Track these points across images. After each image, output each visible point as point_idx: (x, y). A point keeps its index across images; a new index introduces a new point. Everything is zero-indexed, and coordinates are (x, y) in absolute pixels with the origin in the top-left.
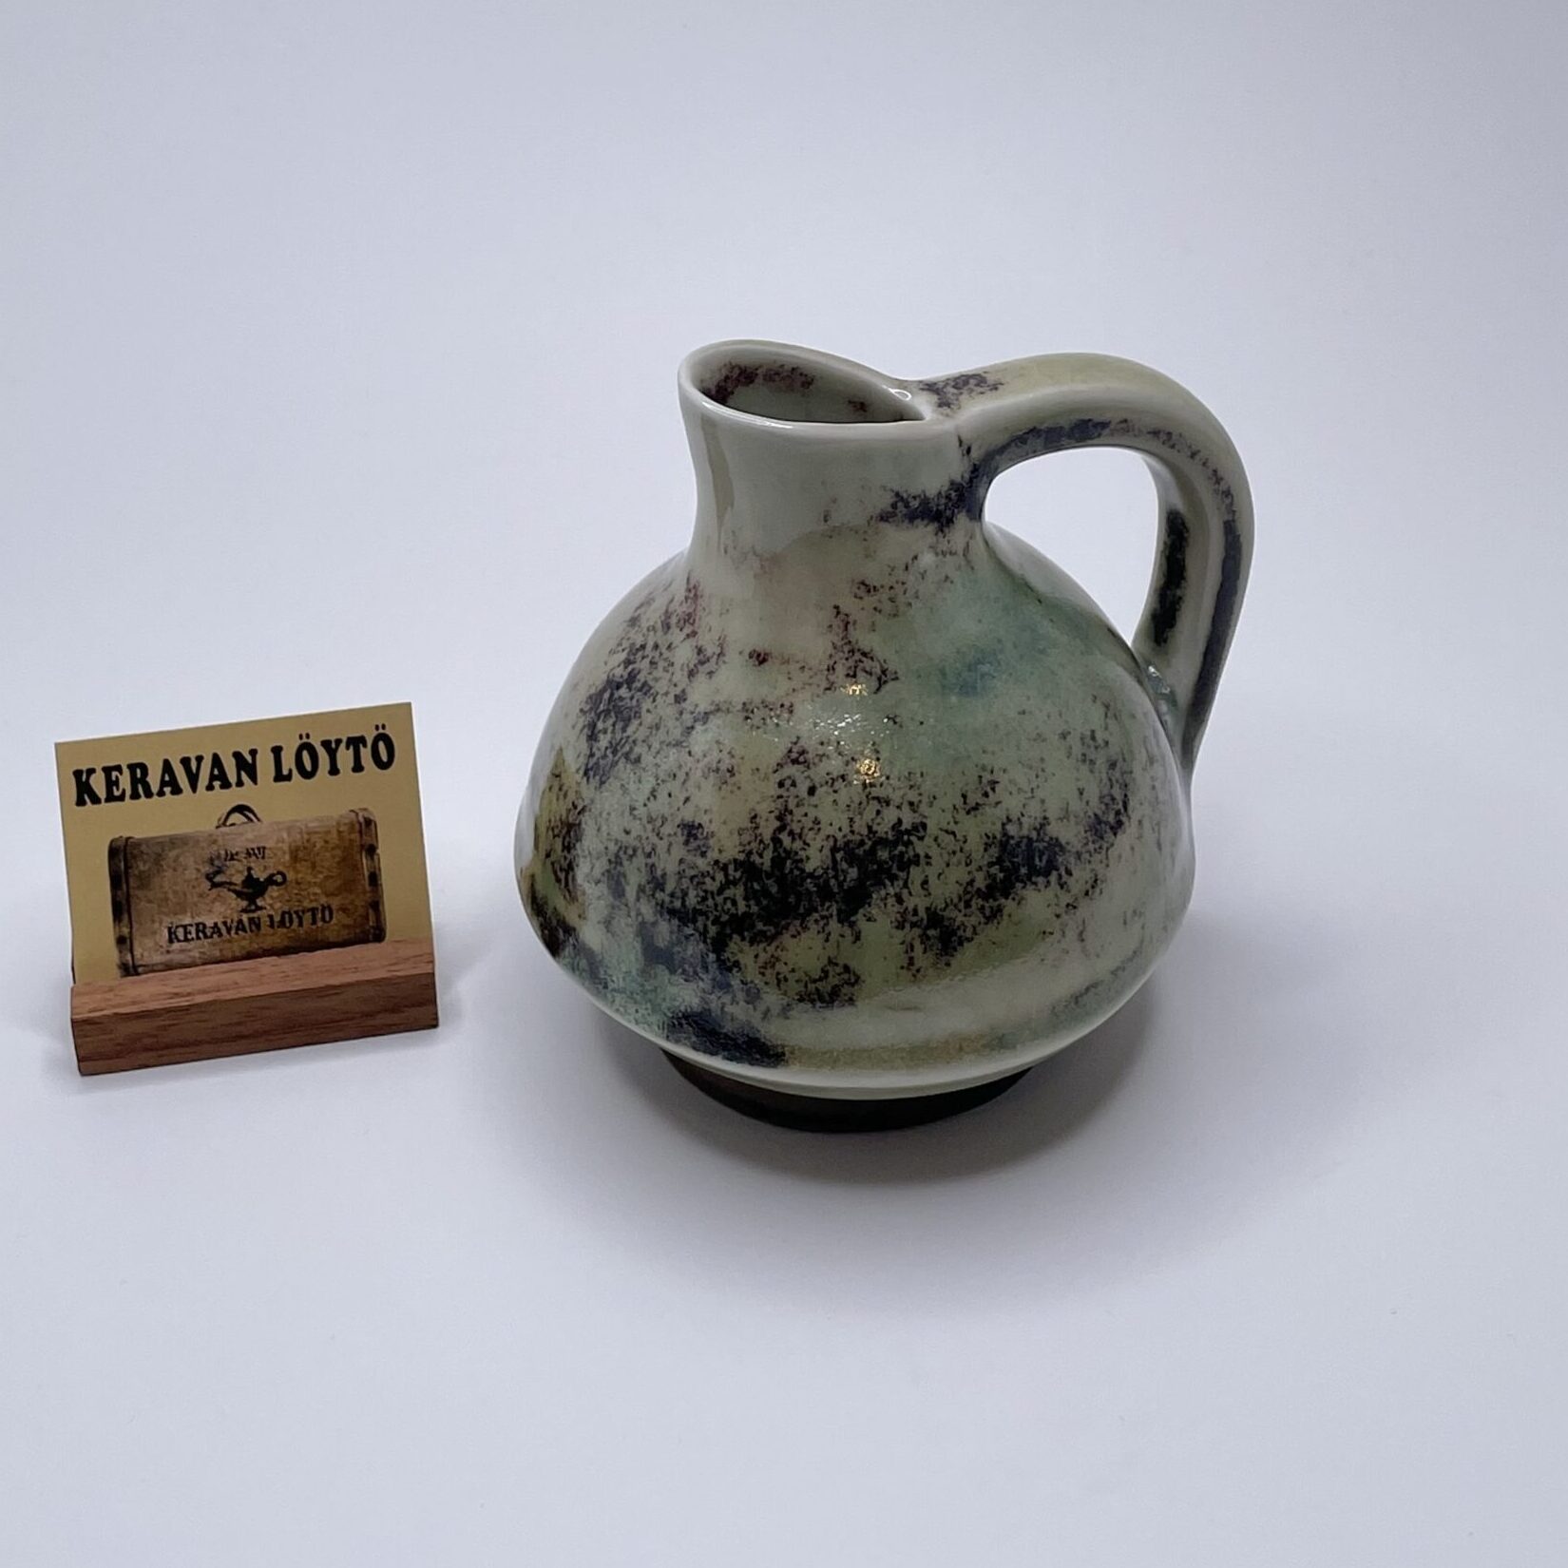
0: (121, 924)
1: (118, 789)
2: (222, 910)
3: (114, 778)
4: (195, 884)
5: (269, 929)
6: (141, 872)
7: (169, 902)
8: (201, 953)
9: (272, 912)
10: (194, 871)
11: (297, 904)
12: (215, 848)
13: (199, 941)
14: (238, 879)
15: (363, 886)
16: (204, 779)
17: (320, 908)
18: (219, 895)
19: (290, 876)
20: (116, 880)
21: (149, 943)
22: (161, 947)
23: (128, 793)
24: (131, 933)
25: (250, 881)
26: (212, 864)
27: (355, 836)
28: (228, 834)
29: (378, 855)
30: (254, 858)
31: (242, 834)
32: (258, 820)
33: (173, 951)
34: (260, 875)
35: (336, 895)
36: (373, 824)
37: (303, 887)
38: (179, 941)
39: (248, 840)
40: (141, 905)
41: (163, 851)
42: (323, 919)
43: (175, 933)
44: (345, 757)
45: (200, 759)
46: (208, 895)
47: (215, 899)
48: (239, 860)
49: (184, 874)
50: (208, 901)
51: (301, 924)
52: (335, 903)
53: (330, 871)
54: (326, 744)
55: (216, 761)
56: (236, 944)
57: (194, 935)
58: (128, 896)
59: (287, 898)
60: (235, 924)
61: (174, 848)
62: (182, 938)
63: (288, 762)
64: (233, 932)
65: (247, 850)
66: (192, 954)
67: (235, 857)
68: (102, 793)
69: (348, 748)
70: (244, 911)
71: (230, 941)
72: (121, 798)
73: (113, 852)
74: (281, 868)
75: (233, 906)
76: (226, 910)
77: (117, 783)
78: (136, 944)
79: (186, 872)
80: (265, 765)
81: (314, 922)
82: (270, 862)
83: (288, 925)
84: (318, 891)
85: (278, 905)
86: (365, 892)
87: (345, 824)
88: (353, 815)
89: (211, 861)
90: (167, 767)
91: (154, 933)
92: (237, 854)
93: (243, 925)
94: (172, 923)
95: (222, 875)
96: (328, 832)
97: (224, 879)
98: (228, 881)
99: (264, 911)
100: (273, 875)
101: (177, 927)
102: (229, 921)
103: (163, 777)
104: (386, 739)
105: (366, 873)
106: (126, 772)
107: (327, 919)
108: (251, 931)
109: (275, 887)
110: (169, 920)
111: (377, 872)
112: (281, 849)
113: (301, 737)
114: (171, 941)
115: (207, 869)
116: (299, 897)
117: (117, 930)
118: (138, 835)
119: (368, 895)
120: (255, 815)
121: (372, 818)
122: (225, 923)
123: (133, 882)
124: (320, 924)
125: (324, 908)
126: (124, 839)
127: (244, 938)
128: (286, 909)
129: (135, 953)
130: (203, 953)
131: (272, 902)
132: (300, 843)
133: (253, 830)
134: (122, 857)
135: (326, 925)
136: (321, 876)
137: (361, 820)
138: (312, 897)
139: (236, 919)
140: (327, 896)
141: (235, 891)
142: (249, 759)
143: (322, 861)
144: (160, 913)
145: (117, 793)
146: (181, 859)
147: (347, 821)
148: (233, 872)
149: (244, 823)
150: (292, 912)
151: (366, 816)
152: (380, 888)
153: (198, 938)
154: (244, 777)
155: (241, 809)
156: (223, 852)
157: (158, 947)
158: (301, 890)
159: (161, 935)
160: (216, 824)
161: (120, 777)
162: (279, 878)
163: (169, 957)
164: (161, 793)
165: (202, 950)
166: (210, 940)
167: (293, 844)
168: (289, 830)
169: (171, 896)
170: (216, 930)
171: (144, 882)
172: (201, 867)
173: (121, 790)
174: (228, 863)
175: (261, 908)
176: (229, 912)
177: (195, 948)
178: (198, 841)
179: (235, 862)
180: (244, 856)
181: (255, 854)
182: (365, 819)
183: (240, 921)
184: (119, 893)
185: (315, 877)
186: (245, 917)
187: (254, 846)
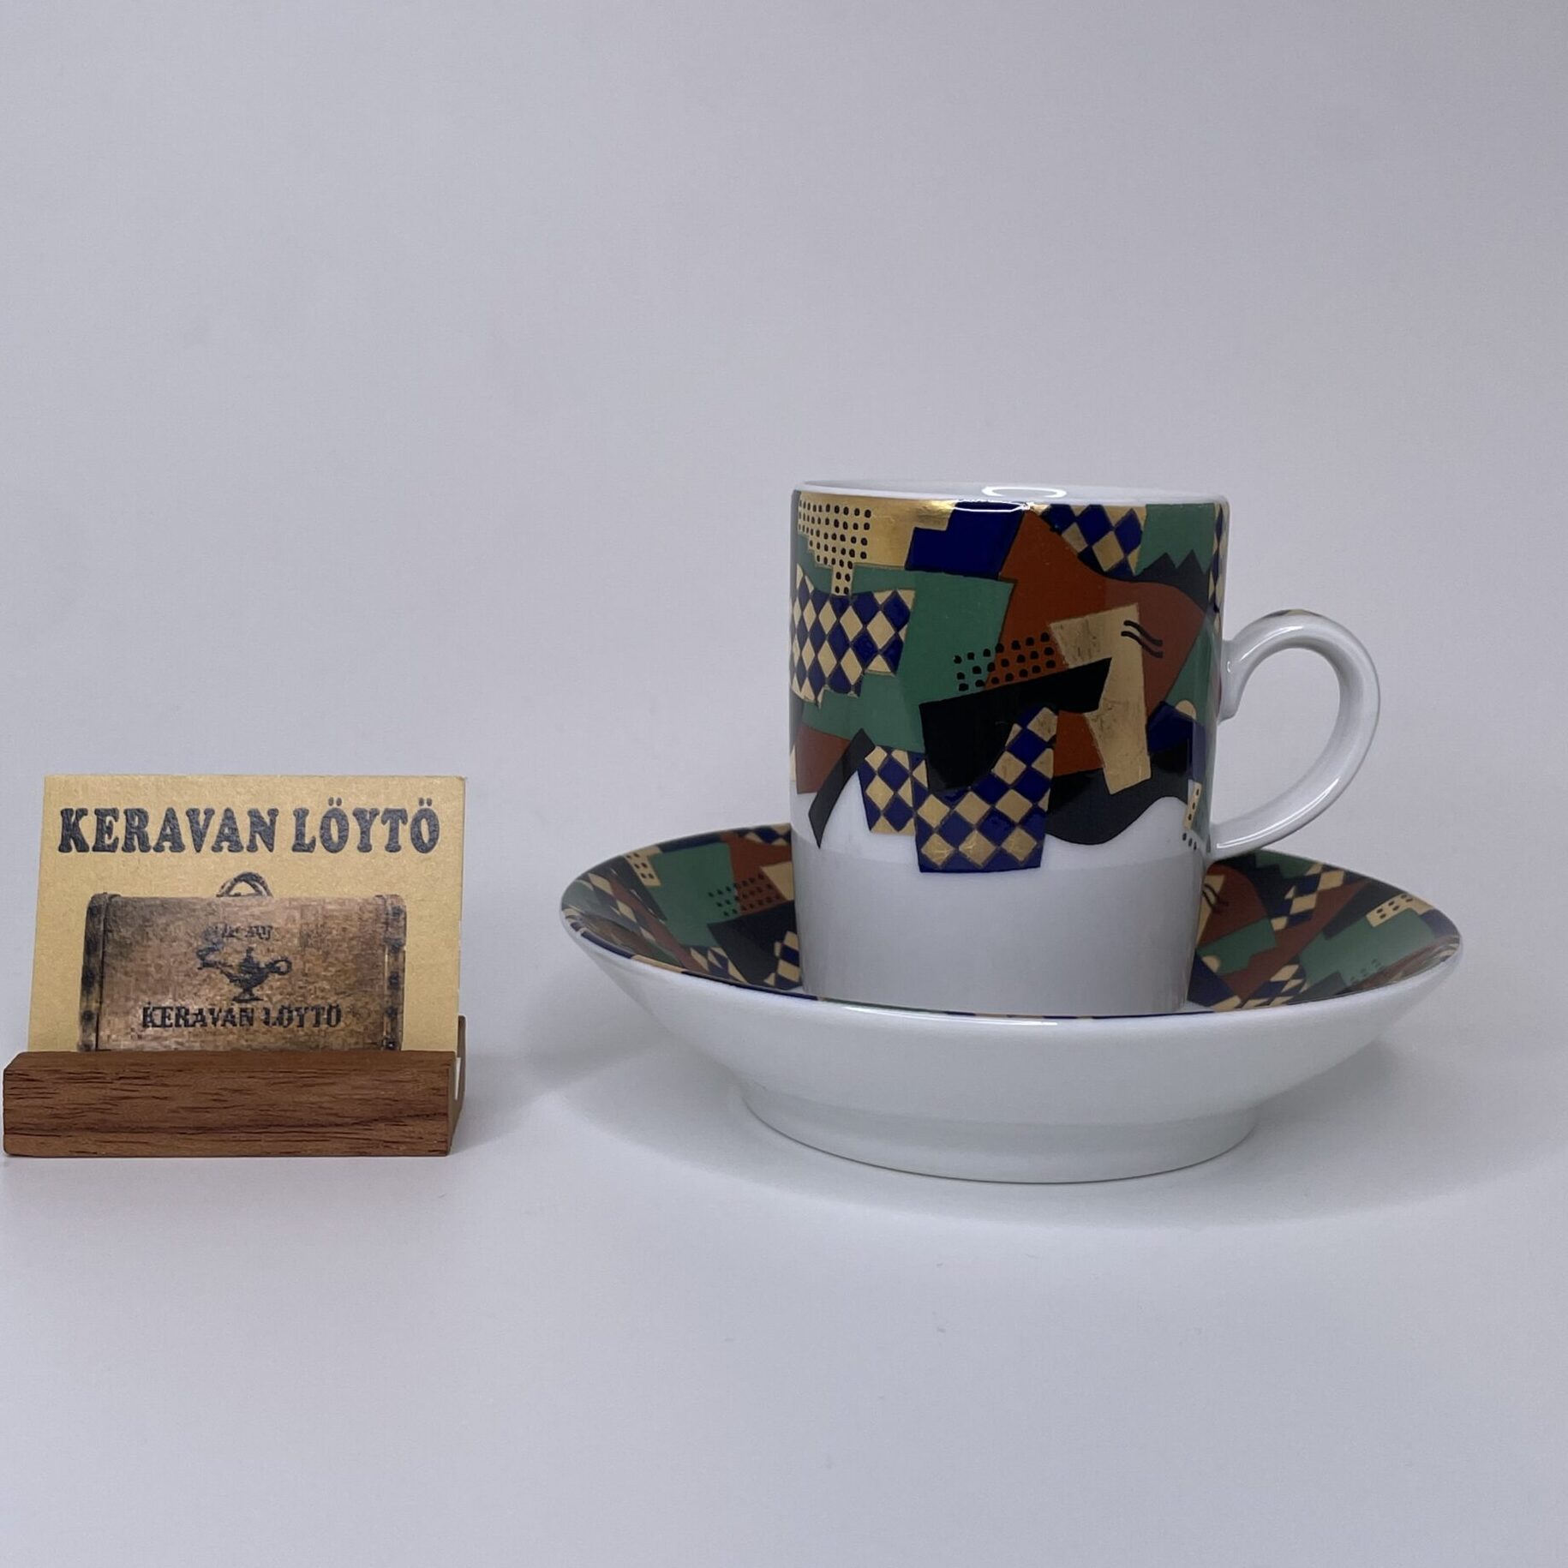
0: (90, 998)
1: (110, 837)
2: (211, 995)
3: (107, 824)
4: (183, 960)
5: (263, 1025)
6: (121, 937)
7: (150, 978)
8: (178, 1043)
9: (269, 1005)
10: (185, 945)
11: (300, 999)
12: (212, 919)
13: (176, 1029)
14: (235, 960)
15: (382, 987)
16: (210, 839)
17: (327, 1008)
18: (209, 977)
19: (297, 965)
20: (91, 946)
21: (118, 1023)
22: (132, 1030)
23: (121, 844)
24: (100, 1008)
25: (248, 964)
26: (207, 940)
27: (380, 928)
28: (229, 905)
29: (404, 952)
30: (257, 937)
31: (247, 908)
32: (269, 894)
33: (148, 1035)
34: (262, 959)
35: (349, 996)
36: (403, 916)
37: (309, 979)
38: (155, 1026)
39: (253, 915)
40: (117, 976)
41: (152, 913)
42: (329, 1022)
43: (151, 1015)
44: (380, 832)
45: (209, 813)
46: (196, 974)
47: (205, 980)
48: (239, 939)
49: (171, 946)
50: (195, 982)
51: (301, 1025)
52: (345, 1004)
53: (344, 963)
54: (359, 814)
55: (229, 816)
56: (222, 1037)
57: (173, 1021)
58: (103, 962)
59: (289, 990)
60: (223, 1014)
61: (164, 914)
62: (158, 1021)
63: (312, 829)
64: (220, 1023)
65: (251, 928)
66: (167, 1043)
67: (235, 934)
68: (90, 837)
69: (384, 822)
70: (237, 999)
71: (214, 1034)
72: (112, 848)
73: (93, 911)
74: (286, 954)
75: (223, 992)
76: (215, 995)
77: (110, 830)
78: (103, 1022)
79: (174, 944)
80: (285, 831)
81: (318, 1023)
82: (276, 945)
83: (286, 1022)
84: (328, 987)
85: (279, 997)
86: (382, 996)
87: (370, 912)
88: (380, 901)
89: (206, 933)
90: (170, 817)
91: (127, 1013)
92: (237, 930)
93: (233, 1017)
94: (149, 1003)
95: (217, 952)
96: (347, 918)
97: (217, 959)
98: (222, 961)
99: (260, 1002)
100: (277, 962)
101: (154, 1009)
102: (217, 1009)
103: (164, 829)
104: (431, 817)
105: (387, 974)
106: (122, 817)
107: (333, 1022)
108: (241, 1025)
109: (277, 976)
110: (147, 999)
111: (401, 974)
112: (288, 932)
113: (331, 802)
114: (145, 1025)
115: (199, 943)
116: (302, 991)
117: (85, 1004)
118: (126, 892)
119: (386, 999)
120: (265, 888)
121: (401, 907)
122: (212, 1012)
123: (109, 949)
124: (324, 1026)
125: (331, 1007)
126: (107, 897)
127: (232, 1033)
128: (286, 1004)
129: (101, 1033)
130: (181, 1044)
131: (270, 993)
132: (312, 926)
133: (259, 905)
134: (103, 917)
135: (331, 1029)
136: (333, 970)
137: (390, 908)
138: (319, 994)
139: (225, 1008)
140: (338, 994)
141: (229, 975)
142: (267, 820)
143: (337, 951)
144: (138, 989)
145: (108, 842)
146: (172, 928)
147: (370, 908)
148: (229, 950)
149: (249, 895)
150: (293, 1008)
151: (396, 904)
152: (400, 993)
153: (178, 1025)
154: (258, 840)
155: (250, 878)
156: (221, 926)
157: (129, 1030)
158: (307, 982)
159: (135, 1016)
160: (217, 890)
161: (114, 823)
162: (283, 966)
163: (140, 1043)
164: (159, 848)
165: (180, 1040)
166: (191, 1029)
167: (305, 927)
168: (303, 909)
169: (152, 969)
170: (199, 1017)
171: (125, 948)
172: (192, 941)
173: (112, 841)
174: (225, 940)
175: (257, 999)
176: (218, 998)
177: (172, 1036)
178: (194, 910)
179: (235, 940)
180: (246, 933)
181: (259, 935)
182: (394, 908)
183: (230, 1011)
184: (93, 960)
185: (326, 970)
186: (236, 1007)
187: (258, 923)
